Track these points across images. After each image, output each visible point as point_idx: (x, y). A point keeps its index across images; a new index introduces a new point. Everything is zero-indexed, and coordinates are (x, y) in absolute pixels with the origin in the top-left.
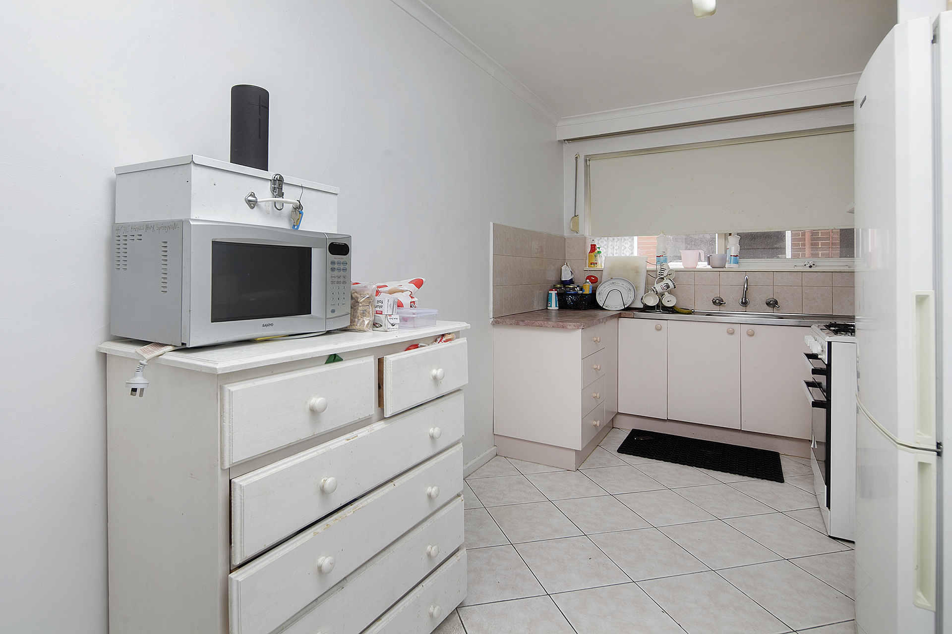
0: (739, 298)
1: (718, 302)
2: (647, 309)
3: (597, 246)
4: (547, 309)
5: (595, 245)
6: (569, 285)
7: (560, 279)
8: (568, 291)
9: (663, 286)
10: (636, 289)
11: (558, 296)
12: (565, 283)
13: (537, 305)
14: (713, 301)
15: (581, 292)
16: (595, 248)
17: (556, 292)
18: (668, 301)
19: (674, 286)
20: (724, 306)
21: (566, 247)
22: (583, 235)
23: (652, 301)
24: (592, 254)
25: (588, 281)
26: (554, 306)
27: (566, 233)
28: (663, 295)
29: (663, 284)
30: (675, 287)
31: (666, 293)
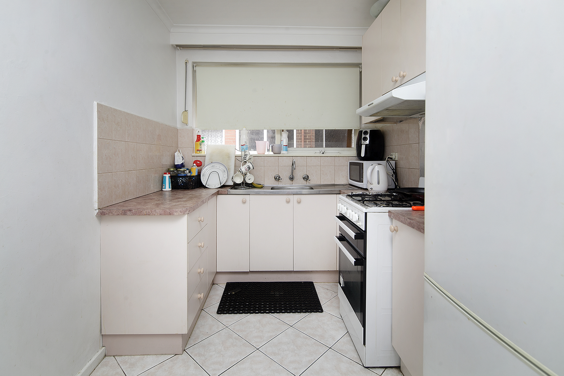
0: (289, 174)
1: (277, 179)
2: (235, 186)
3: (202, 137)
4: (162, 190)
5: (200, 136)
6: (181, 168)
7: (173, 164)
8: (179, 174)
9: (247, 167)
10: (228, 170)
11: (171, 179)
12: (177, 167)
13: (154, 187)
14: (274, 177)
15: (190, 174)
16: (200, 138)
17: (170, 175)
18: (249, 179)
19: (253, 167)
20: (281, 181)
21: (179, 137)
22: (191, 127)
23: (239, 181)
24: (198, 143)
25: (195, 164)
26: (167, 187)
27: (179, 126)
28: (246, 174)
29: (246, 166)
30: (253, 169)
31: (248, 174)
